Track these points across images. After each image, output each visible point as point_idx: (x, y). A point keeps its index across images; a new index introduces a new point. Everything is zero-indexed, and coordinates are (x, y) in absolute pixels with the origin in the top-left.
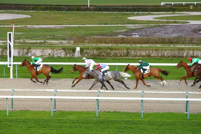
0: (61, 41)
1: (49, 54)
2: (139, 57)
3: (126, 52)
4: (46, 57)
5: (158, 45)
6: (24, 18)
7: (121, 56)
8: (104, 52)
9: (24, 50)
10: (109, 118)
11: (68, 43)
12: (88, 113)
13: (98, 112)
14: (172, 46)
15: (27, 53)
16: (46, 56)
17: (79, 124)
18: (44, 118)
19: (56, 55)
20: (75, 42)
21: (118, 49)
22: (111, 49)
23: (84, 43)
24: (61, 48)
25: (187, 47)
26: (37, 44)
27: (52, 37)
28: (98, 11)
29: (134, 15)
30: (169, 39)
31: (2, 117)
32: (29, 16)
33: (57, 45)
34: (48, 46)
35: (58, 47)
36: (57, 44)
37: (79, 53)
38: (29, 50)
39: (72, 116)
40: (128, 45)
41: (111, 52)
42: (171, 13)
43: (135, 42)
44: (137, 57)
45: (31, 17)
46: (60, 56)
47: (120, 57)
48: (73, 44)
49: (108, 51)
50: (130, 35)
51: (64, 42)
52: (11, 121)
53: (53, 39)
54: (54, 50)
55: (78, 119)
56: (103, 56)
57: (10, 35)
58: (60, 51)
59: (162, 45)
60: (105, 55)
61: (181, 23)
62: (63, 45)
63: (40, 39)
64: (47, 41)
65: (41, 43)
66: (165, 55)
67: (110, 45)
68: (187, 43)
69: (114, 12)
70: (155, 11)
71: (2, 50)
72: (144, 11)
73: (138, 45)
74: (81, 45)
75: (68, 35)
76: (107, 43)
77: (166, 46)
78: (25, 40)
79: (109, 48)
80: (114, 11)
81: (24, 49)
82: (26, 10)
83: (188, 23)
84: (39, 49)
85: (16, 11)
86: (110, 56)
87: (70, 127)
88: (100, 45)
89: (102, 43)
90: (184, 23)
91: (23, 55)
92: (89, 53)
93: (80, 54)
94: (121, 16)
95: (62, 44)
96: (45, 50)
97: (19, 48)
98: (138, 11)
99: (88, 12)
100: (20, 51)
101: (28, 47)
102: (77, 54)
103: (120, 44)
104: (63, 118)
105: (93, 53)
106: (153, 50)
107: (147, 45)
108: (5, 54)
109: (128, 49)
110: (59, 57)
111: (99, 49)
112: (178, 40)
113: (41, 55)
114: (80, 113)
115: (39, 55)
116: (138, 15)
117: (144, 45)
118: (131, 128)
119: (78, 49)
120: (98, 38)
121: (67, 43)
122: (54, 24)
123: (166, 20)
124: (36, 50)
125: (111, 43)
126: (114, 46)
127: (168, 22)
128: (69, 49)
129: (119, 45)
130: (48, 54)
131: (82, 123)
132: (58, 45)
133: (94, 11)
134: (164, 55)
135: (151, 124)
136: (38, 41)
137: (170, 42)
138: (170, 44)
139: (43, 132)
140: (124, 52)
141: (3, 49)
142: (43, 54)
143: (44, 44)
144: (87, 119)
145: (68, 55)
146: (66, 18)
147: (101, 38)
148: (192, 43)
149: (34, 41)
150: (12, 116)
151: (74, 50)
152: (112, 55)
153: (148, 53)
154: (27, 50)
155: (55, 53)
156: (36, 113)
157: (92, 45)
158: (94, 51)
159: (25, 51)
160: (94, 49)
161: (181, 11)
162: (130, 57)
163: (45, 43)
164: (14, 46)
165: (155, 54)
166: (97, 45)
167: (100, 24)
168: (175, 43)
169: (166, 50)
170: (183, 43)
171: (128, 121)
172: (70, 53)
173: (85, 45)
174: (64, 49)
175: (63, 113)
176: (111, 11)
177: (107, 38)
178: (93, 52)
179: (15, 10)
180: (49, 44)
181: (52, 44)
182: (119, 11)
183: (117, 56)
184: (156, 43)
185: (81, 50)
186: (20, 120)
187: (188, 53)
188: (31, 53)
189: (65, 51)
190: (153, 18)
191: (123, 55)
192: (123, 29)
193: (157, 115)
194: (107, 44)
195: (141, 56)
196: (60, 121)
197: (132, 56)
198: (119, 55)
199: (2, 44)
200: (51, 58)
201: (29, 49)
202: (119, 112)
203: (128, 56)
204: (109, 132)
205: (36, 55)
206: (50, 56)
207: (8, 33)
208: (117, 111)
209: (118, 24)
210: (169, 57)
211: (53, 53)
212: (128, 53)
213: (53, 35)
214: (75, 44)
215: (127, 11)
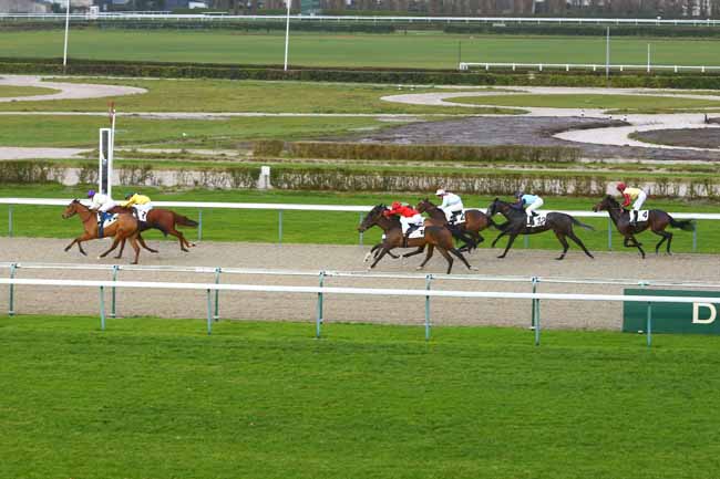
0: (222, 152)
1: (196, 183)
2: (411, 191)
3: (381, 180)
4: (186, 189)
5: (459, 166)
6: (132, 96)
7: (369, 189)
8: (329, 179)
9: (136, 172)
10: (347, 339)
11: (240, 155)
12: (297, 324)
13: (321, 323)
14: (491, 167)
15: (141, 180)
16: (186, 186)
17: (277, 351)
18: (191, 336)
19: (212, 185)
20: (256, 154)
21: (363, 173)
22: (346, 172)
23: (277, 155)
24: (224, 168)
25: (526, 169)
26: (164, 157)
27: (199, 141)
28: (308, 80)
29: (396, 91)
30: (482, 149)
31: (91, 331)
32: (145, 91)
33: (213, 161)
34: (191, 164)
35: (215, 164)
36: (212, 158)
37: (268, 179)
38: (148, 172)
39: (256, 333)
40: (386, 165)
41: (346, 179)
42: (484, 87)
43: (403, 155)
44: (408, 193)
45: (146, 94)
46: (221, 186)
47: (368, 193)
48: (252, 158)
49: (339, 176)
50: (388, 139)
51: (230, 153)
52: (111, 342)
53: (202, 145)
54: (208, 173)
55: (272, 339)
56: (326, 188)
57: (106, 134)
58: (221, 176)
59: (468, 163)
60: (331, 187)
61: (508, 112)
62: (228, 161)
63: (173, 146)
64: (190, 151)
65: (174, 156)
66: (476, 188)
67: (342, 163)
68: (526, 161)
69: (347, 84)
70: (445, 83)
71: (83, 172)
72: (422, 83)
73: (410, 165)
74: (272, 161)
75: (238, 137)
76: (335, 158)
77: (477, 168)
78: (135, 147)
79: (342, 170)
80: (347, 81)
81: (134, 169)
82: (134, 75)
83: (526, 112)
84: (171, 170)
85: (109, 77)
86: (343, 190)
87: (255, 358)
88: (318, 163)
89: (322, 157)
90: (515, 112)
91: (132, 183)
92: (293, 180)
93: (272, 184)
94: (366, 94)
95: (226, 159)
96: (187, 173)
97: (124, 167)
98: (404, 82)
99: (285, 82)
100: (125, 173)
101: (145, 166)
102: (263, 182)
103: (365, 161)
104: (237, 337)
105: (303, 182)
106: (445, 176)
107: (431, 165)
108: (88, 182)
109: (385, 173)
110: (219, 189)
111: (318, 170)
112: (504, 155)
113: (176, 184)
114: (278, 324)
116: (404, 90)
117: (424, 165)
118: (402, 362)
119: (266, 170)
120: (313, 144)
121: (236, 157)
122: (203, 111)
123: (473, 106)
124: (164, 173)
125: (344, 158)
126: (352, 164)
127: (478, 110)
128: (244, 171)
129: (362, 163)
130: (192, 183)
131: (283, 349)
132: (216, 160)
133: (299, 79)
134: (473, 187)
135: (449, 353)
136: (169, 151)
137: (487, 156)
138: (486, 163)
139: (190, 369)
140: (376, 180)
141: (84, 167)
142: (181, 183)
143: (183, 158)
144: (294, 339)
145: (242, 185)
146: (231, 96)
147: (319, 144)
148: (538, 161)
149: (158, 151)
150: (114, 330)
151: (256, 174)
152: (347, 187)
153: (434, 183)
154: (142, 171)
155: (210, 180)
156: (172, 322)
157: (298, 162)
158: (305, 177)
159: (138, 173)
160: (302, 171)
161: (507, 84)
162: (391, 193)
163: (183, 155)
164: (114, 162)
165: (451, 185)
166: (311, 162)
167: (316, 112)
168: (497, 159)
169: (479, 176)
170: (518, 159)
171: (394, 346)
172: (247, 180)
173: (280, 161)
174: (232, 170)
175: (235, 325)
176: (339, 81)
177: (335, 146)
178: (302, 177)
179: (109, 74)
180: (194, 159)
181: (201, 159)
182: (360, 82)
183: (359, 189)
184: (453, 159)
185: (274, 174)
186: (134, 338)
187: (530, 183)
188: (151, 179)
189: (234, 175)
190: (444, 100)
191: (373, 187)
192: (369, 125)
193: (461, 332)
194: (333, 161)
195: (417, 189)
196: (230, 344)
197: (397, 191)
198: (365, 187)
199: (80, 157)
200: (201, 192)
201: (148, 168)
202: (371, 324)
203: (385, 189)
204: (349, 371)
205: (163, 184)
206: (198, 187)
207: (101, 130)
208: (367, 323)
209: (358, 112)
210: (485, 192)
211: (206, 180)
212: (386, 181)
213: (202, 136)
214: (256, 158)
215: (378, 82)
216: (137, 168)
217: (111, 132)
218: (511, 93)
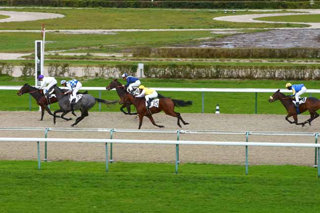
0: (113, 55)
1: (97, 74)
2: (235, 78)
3: (215, 71)
4: (91, 78)
5: (265, 61)
6: (54, 19)
7: (207, 77)
8: (181, 71)
9: (58, 68)
10: (195, 173)
11: (124, 57)
12: (162, 164)
13: (178, 164)
14: (286, 61)
15: (62, 73)
16: (91, 76)
17: (150, 182)
18: (95, 173)
19: (107, 76)
20: (134, 56)
21: (203, 67)
22: (192, 67)
23: (148, 56)
24: (115, 65)
25: (309, 63)
26: (76, 59)
27: (98, 47)
28: (167, 8)
29: (223, 14)
30: (280, 50)
31: (31, 170)
32: (62, 16)
33: (107, 61)
34: (93, 62)
35: (108, 63)
36: (107, 59)
37: (143, 72)
38: (66, 68)
39: (137, 170)
40: (217, 61)
41: (192, 71)
42: (281, 10)
43: (228, 55)
44: (232, 79)
45: (64, 18)
46: (113, 76)
47: (206, 80)
48: (132, 58)
49: (188, 69)
50: (219, 45)
51: (118, 55)
52: (44, 177)
53: (100, 50)
54: (104, 68)
55: (147, 174)
56: (180, 77)
57: (39, 44)
58: (112, 70)
59: (270, 60)
60: (183, 76)
61: (297, 26)
62: (117, 61)
63: (81, 51)
64: (92, 54)
65: (82, 58)
66: (277, 76)
67: (189, 61)
68: (309, 58)
69: (191, 10)
70: (255, 8)
71: (25, 68)
72: (241, 8)
73: (233, 61)
74: (145, 60)
75: (122, 45)
76: (185, 57)
77: (276, 62)
78: (57, 52)
79: (189, 65)
80: (193, 8)
81: (57, 66)
82: (56, 6)
83: (308, 26)
84: (81, 66)
85: (40, 8)
86: (190, 78)
87: (136, 187)
88: (174, 61)
89: (176, 57)
90: (301, 26)
91: (56, 75)
92: (158, 72)
93: (145, 74)
94: (204, 16)
95: (115, 59)
96: (91, 68)
97: (51, 65)
98: (229, 8)
99: (151, 9)
100: (51, 69)
101: (64, 64)
102: (139, 74)
103: (204, 59)
104: (125, 173)
105: (165, 73)
106: (256, 68)
107: (247, 61)
108: (28, 75)
109: (217, 67)
110: (111, 78)
111: (174, 66)
112: (294, 53)
113: (84, 75)
114: (150, 165)
115: (81, 76)
116: (228, 13)
117: (242, 61)
118: (230, 188)
119: (141, 66)
120: (171, 49)
121: (122, 58)
122: (100, 28)
123: (273, 22)
124: (76, 68)
125: (191, 57)
126: (196, 61)
127: (276, 25)
128: (127, 66)
129: (202, 60)
130: (94, 75)
131: (154, 181)
132: (109, 60)
133: (161, 7)
134: (275, 75)
135: (262, 182)
136: (79, 54)
137: (284, 54)
138: (282, 59)
139: (95, 193)
140: (211, 71)
141: (25, 65)
142: (87, 75)
143: (87, 59)
144: (161, 174)
146: (118, 19)
147: (174, 49)
148: (317, 58)
149: (72, 55)
150: (46, 169)
151: (135, 69)
152: (193, 76)
153: (249, 73)
154: (62, 67)
155: (106, 72)
156: (84, 164)
157: (161, 60)
158: (166, 70)
159: (60, 69)
160: (164, 66)
161: (296, 8)
162: (221, 80)
163: (88, 57)
164: (45, 62)
165: (260, 74)
166: (170, 60)
167: (172, 28)
168: (290, 57)
169: (278, 68)
170: (303, 57)
171: (225, 178)
172: (129, 72)
173: (150, 60)
174: (120, 67)
175: (124, 166)
176: (187, 8)
177: (185, 49)
178: (164, 70)
179: (39, 6)
180: (96, 59)
181: (99, 59)
182: (200, 8)
183: (201, 77)
184: (261, 57)
185: (146, 68)
186: (58, 175)
187: (312, 72)
188: (68, 72)
189: (120, 70)
190: (254, 19)
191: (210, 76)
192: (207, 36)
193: (269, 169)
194: (184, 59)
195: (238, 77)
196: (120, 178)
197: (224, 78)
198: (205, 76)
199: (23, 59)
200: (100, 80)
201: (66, 65)
202: (210, 164)
203: (217, 77)
204: (196, 194)
205: (76, 75)
206: (98, 77)
207: (36, 41)
208: (208, 163)
209: (199, 28)
210: (282, 79)
211: (103, 73)
212: (218, 72)
213: (100, 45)
214: (135, 58)
215: (212, 8)
216: (59, 66)
217: (43, 43)
218: (298, 14)
